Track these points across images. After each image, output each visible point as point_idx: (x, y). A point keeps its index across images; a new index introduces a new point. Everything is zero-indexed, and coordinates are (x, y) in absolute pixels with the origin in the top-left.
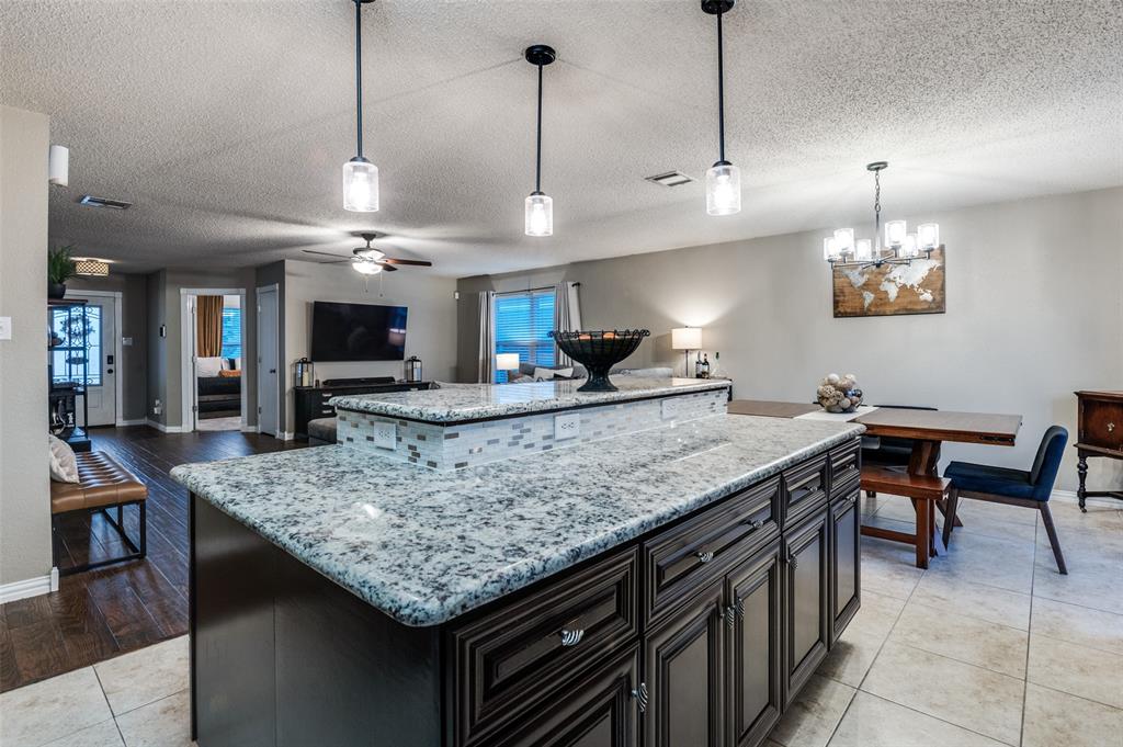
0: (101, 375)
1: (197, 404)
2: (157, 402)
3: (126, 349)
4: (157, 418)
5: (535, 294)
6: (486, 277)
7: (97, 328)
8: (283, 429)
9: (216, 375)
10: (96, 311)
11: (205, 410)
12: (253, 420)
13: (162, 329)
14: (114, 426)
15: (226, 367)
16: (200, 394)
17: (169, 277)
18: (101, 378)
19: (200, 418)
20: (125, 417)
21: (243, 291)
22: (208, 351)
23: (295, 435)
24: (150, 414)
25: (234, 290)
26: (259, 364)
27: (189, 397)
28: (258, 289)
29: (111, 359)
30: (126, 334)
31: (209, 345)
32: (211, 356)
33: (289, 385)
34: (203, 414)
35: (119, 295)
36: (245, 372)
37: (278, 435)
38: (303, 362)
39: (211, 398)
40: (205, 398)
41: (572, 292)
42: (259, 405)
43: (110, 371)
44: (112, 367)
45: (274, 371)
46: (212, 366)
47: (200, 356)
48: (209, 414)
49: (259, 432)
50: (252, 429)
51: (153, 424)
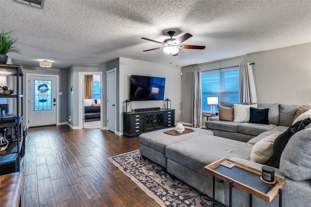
0: (51, 106)
1: (84, 118)
2: (70, 117)
3: (60, 96)
4: (70, 123)
5: (223, 70)
6: (196, 65)
7: (50, 89)
8: (118, 131)
9: (90, 105)
10: (50, 82)
11: (87, 119)
12: (105, 125)
13: (72, 88)
14: (55, 125)
15: (94, 103)
16: (85, 113)
17: (74, 68)
18: (51, 107)
19: (85, 122)
20: (60, 122)
21: (101, 73)
22: (88, 97)
23: (123, 133)
24: (68, 121)
25: (98, 73)
26: (107, 102)
27: (81, 114)
28: (107, 72)
29: (55, 100)
30: (60, 91)
31: (88, 95)
32: (89, 99)
33: (121, 112)
34: (86, 120)
35: (58, 76)
36: (102, 104)
37: (116, 133)
38: (127, 101)
39: (89, 114)
40: (87, 114)
41: (250, 68)
42: (107, 119)
43: (54, 105)
44: (55, 103)
45: (114, 105)
46: (89, 102)
47: (85, 99)
48: (88, 120)
49: (107, 130)
50: (104, 128)
51: (69, 124)
